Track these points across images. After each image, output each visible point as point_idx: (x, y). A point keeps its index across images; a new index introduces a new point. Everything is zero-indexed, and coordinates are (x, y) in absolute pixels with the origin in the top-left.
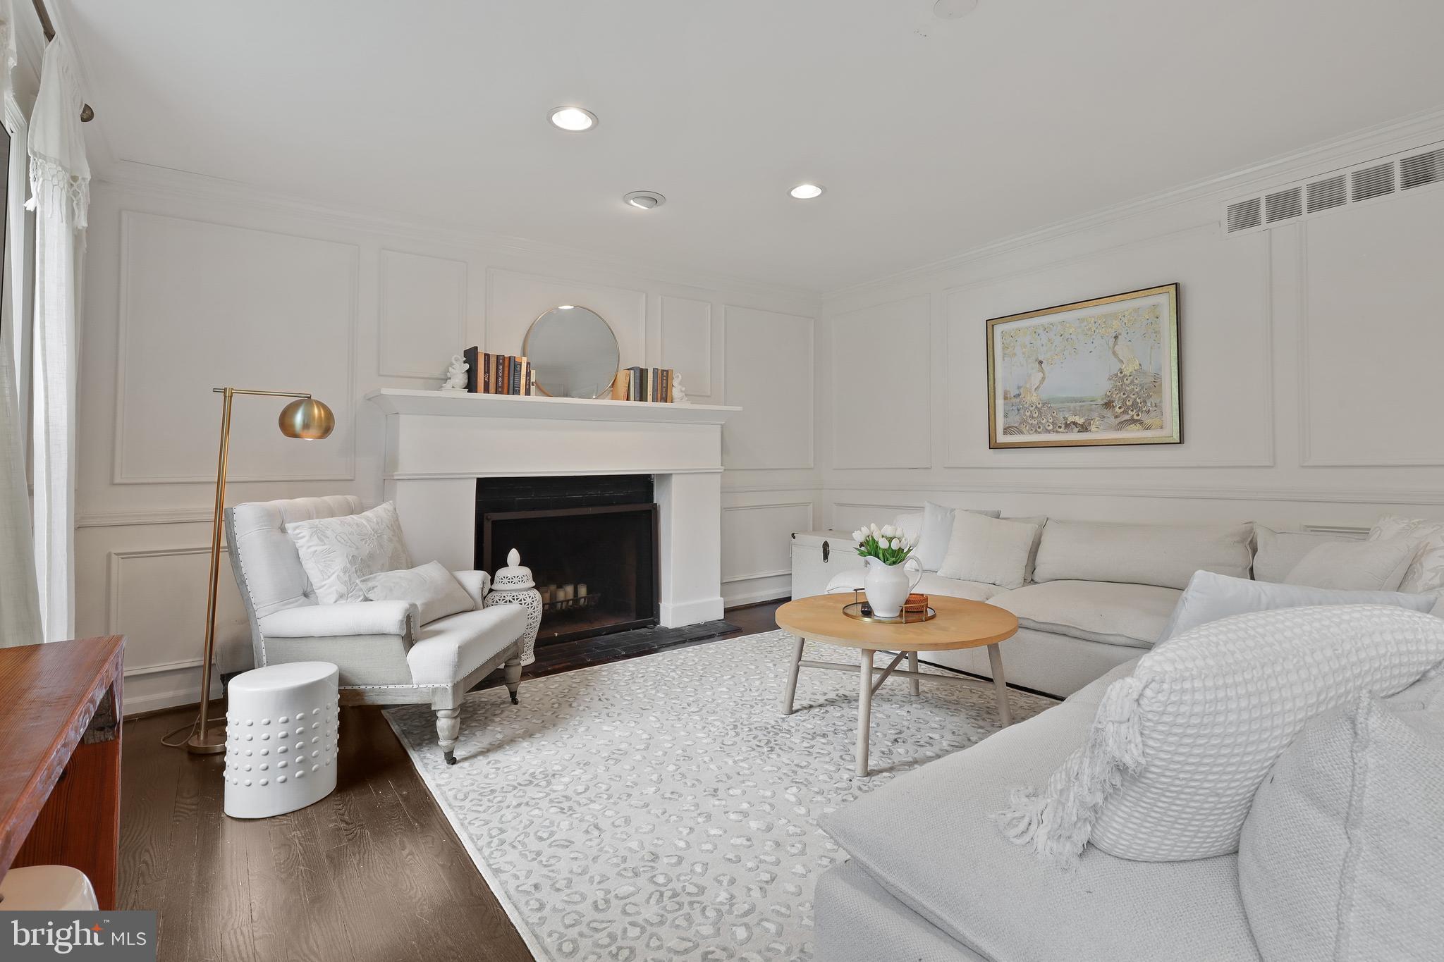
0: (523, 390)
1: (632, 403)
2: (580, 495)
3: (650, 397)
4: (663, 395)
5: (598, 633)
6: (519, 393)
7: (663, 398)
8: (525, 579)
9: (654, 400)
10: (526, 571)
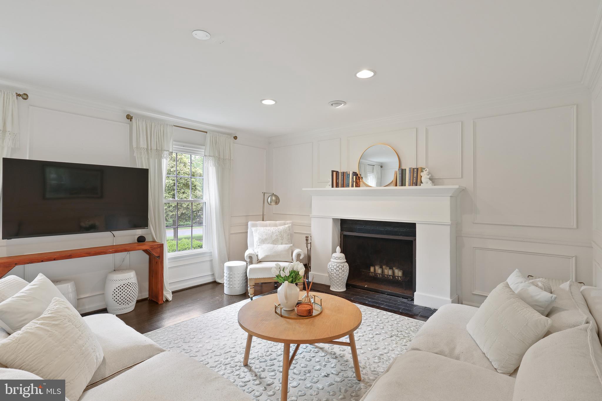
0: (350, 185)
1: (399, 187)
2: (383, 229)
3: (407, 183)
4: (416, 182)
5: (383, 293)
6: (348, 186)
7: (414, 183)
8: (341, 258)
9: (410, 185)
10: (343, 255)
